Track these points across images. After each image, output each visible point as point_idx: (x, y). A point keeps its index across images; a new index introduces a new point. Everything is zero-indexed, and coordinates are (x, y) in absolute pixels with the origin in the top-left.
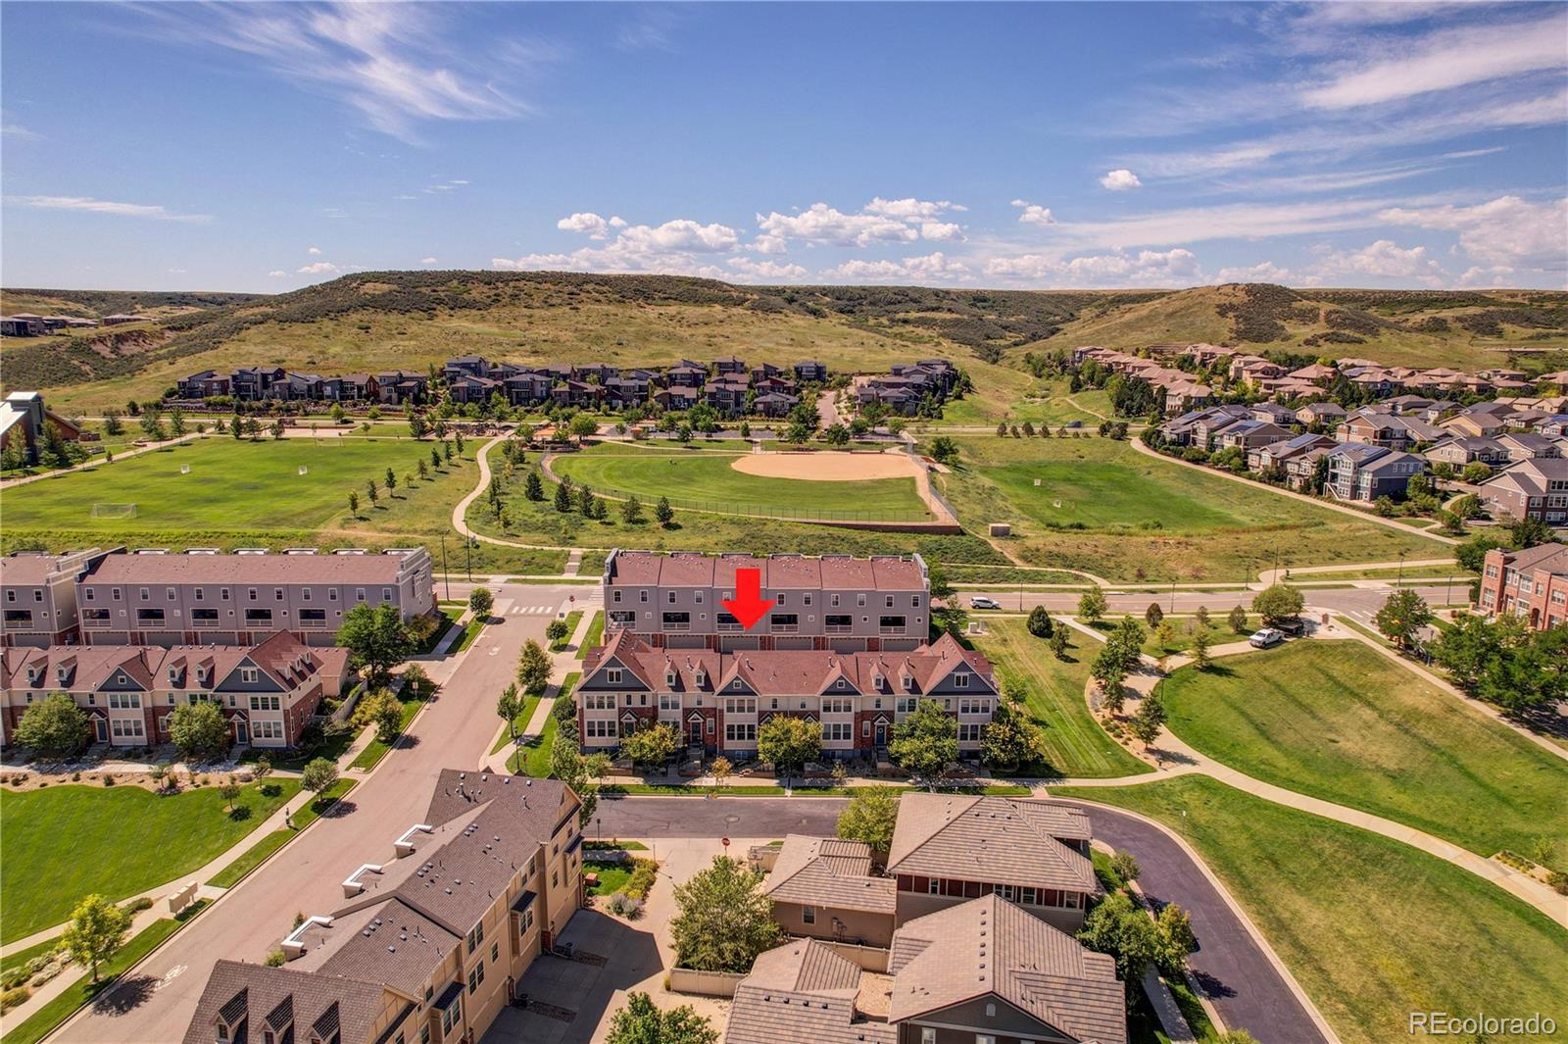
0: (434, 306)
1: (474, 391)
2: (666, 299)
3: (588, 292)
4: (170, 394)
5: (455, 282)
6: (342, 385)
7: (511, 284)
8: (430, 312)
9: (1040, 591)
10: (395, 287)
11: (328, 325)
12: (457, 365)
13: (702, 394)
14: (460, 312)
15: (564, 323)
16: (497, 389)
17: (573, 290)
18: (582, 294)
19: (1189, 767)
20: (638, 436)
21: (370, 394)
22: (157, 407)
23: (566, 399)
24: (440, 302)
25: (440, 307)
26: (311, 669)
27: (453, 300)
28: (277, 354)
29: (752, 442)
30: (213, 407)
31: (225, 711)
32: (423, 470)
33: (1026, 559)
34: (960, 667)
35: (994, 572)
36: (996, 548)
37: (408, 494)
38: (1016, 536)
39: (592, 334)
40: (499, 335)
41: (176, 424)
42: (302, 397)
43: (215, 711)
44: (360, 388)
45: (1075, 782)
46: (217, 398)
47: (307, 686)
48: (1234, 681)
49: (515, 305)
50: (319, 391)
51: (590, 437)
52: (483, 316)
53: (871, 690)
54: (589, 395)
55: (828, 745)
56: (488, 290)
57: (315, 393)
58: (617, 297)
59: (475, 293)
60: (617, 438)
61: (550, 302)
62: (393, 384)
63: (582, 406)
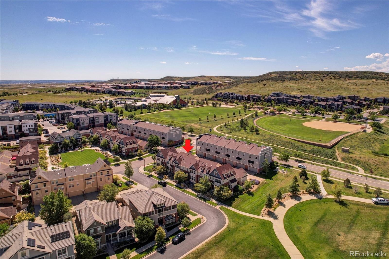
0: (285, 79)
1: (269, 100)
2: (356, 78)
3: (330, 76)
4: (213, 97)
5: (294, 74)
6: (243, 97)
7: (308, 74)
8: (283, 81)
10: (278, 75)
12: (273, 94)
13: (327, 104)
14: (291, 81)
15: (316, 84)
16: (274, 100)
17: (326, 76)
18: (328, 77)
19: (271, 219)
20: (294, 113)
21: (247, 99)
22: (210, 99)
23: (290, 103)
24: (287, 79)
25: (286, 80)
26: (134, 143)
27: (291, 78)
28: (242, 90)
29: (324, 118)
30: (218, 100)
31: (119, 147)
32: (228, 115)
33: (343, 159)
34: (215, 170)
35: (325, 160)
36: (337, 154)
37: (219, 120)
38: (350, 152)
39: (321, 87)
40: (296, 87)
41: (207, 103)
42: (234, 99)
43: (117, 146)
44: (246, 98)
45: (231, 208)
46: (220, 98)
47: (132, 146)
48: (343, 208)
49: (306, 79)
50: (238, 98)
51: (282, 112)
52: (296, 82)
53: (200, 170)
54: (296, 102)
55: (191, 180)
56: (301, 76)
57: (237, 98)
58: (339, 77)
59: (297, 77)
60: (288, 113)
61: (317, 79)
62: (252, 97)
63: (293, 105)
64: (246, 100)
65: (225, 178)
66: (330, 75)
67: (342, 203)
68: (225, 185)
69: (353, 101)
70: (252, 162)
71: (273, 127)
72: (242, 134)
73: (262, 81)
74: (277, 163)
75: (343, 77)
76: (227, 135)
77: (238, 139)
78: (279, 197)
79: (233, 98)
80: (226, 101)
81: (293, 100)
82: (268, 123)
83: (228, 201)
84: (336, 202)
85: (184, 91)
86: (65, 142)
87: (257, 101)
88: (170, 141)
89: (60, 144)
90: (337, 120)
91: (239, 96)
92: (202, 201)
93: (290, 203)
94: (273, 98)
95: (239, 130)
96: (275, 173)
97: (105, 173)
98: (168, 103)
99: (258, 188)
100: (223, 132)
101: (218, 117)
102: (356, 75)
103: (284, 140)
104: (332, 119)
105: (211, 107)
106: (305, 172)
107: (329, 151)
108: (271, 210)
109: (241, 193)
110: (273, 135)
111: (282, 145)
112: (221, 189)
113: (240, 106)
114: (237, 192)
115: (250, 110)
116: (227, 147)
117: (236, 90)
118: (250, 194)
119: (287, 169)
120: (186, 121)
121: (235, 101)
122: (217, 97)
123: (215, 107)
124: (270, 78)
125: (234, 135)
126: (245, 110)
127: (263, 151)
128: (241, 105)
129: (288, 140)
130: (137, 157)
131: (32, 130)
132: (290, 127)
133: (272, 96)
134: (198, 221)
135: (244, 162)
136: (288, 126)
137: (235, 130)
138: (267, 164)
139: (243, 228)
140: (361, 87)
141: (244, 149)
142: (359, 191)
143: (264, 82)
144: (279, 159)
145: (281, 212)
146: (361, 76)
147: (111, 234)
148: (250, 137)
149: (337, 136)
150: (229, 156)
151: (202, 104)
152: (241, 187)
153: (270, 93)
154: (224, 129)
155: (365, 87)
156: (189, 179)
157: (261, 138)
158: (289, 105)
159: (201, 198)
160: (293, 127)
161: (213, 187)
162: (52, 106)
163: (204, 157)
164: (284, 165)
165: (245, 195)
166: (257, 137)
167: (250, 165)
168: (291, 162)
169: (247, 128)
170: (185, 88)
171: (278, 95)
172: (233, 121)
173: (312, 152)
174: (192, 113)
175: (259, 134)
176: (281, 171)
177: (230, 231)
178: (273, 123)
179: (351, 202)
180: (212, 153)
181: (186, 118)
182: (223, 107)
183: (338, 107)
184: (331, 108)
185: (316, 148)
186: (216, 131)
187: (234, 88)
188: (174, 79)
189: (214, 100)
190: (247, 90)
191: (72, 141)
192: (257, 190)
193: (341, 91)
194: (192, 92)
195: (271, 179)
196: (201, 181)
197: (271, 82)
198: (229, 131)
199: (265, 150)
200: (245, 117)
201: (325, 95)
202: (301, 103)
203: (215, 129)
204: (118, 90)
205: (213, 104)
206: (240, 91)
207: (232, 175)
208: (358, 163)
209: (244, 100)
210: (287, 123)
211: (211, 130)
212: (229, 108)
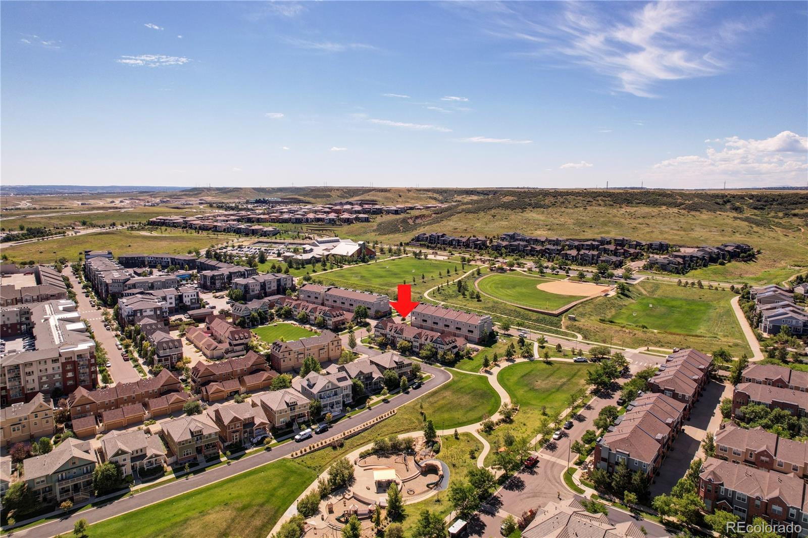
0: (527, 207)
4: (413, 240)
5: (541, 196)
6: (459, 241)
7: (564, 197)
8: (523, 209)
9: (552, 336)
10: (516, 198)
11: (482, 214)
12: (506, 235)
13: (578, 254)
14: (535, 210)
15: (575, 216)
16: (505, 247)
17: (592, 200)
18: (594, 202)
19: (487, 375)
20: (530, 270)
21: (466, 245)
22: (407, 244)
23: (528, 252)
24: (530, 205)
25: (529, 207)
26: (341, 315)
27: (536, 204)
28: (457, 226)
29: (569, 276)
30: (421, 245)
31: (324, 320)
32: (440, 274)
33: (567, 328)
34: (438, 337)
35: (549, 329)
36: (562, 323)
37: (429, 281)
38: (576, 320)
39: (582, 221)
40: (543, 221)
41: (405, 251)
42: (446, 244)
43: (322, 319)
44: (464, 242)
45: (454, 369)
46: (423, 243)
47: (339, 318)
48: (548, 366)
49: (560, 206)
50: (452, 243)
51: (514, 268)
52: (543, 212)
53: (423, 339)
54: (537, 251)
55: (414, 349)
56: (552, 200)
57: (450, 243)
58: (611, 203)
59: (546, 201)
60: (522, 269)
61: (577, 205)
62: (474, 242)
63: (533, 255)
64: (464, 246)
65: (448, 344)
66: (598, 198)
67: (549, 363)
68: (449, 350)
69: (618, 248)
70: (472, 332)
71: (499, 291)
72: (460, 302)
73: (490, 209)
74: (497, 333)
75: (619, 201)
76: (443, 303)
77: (456, 308)
78: (495, 359)
79: (444, 243)
80: (433, 248)
81: (532, 247)
82: (493, 285)
83: (451, 364)
84: (544, 362)
85: (362, 227)
86: (253, 315)
87: (480, 248)
88: (377, 312)
89: (248, 318)
90: (583, 280)
91: (454, 240)
92: (428, 365)
93: (504, 364)
94: (504, 243)
95: (456, 296)
96: (496, 342)
97: (335, 343)
98: (350, 255)
99: (478, 354)
100: (437, 300)
101: (428, 276)
102: (640, 197)
103: (509, 307)
104: (577, 279)
105: (412, 258)
106: (523, 339)
107: (555, 319)
108: (488, 369)
109: (462, 357)
110: (497, 303)
111: (505, 314)
112: (445, 353)
113: (456, 257)
114: (458, 357)
115: (471, 263)
116: (446, 317)
117: (449, 227)
118: (470, 358)
119: (506, 338)
120: (386, 285)
121: (449, 249)
122: (418, 241)
123: (419, 259)
124: (502, 205)
125: (450, 302)
126: (463, 265)
127: (482, 320)
128: (457, 255)
129: (513, 308)
130: (347, 331)
131: (194, 301)
132: (520, 290)
133: (503, 239)
134: (429, 377)
135: (464, 331)
136: (518, 289)
137: (451, 296)
138: (486, 333)
139: (464, 380)
140: (641, 221)
141: (464, 318)
142: (567, 353)
143: (493, 211)
144: (499, 328)
145: (496, 370)
146: (645, 200)
147: (368, 382)
148: (470, 305)
149: (569, 302)
150: (448, 326)
151: (398, 253)
152: (461, 353)
153: (502, 232)
154: (437, 294)
155: (647, 221)
156: (412, 348)
157: (483, 306)
158: (527, 255)
159: (426, 363)
160: (524, 290)
161: (436, 353)
162: (169, 260)
163: (421, 327)
164: (505, 334)
165: (466, 360)
166: (478, 305)
167: (470, 335)
168: (511, 332)
169: (466, 293)
170: (362, 222)
171: (513, 237)
172: (448, 282)
173: (537, 321)
174: (388, 271)
175: (481, 301)
176: (500, 340)
177: (454, 382)
178: (500, 286)
179: (556, 362)
180: (429, 323)
181: (383, 279)
182: (431, 260)
183: (593, 259)
184: (584, 261)
185: (541, 316)
186: (428, 298)
187: (444, 223)
188: (329, 193)
189: (414, 246)
190: (465, 227)
191: (260, 314)
192: (476, 356)
193: (610, 229)
194: (375, 228)
195: (490, 347)
196: (425, 348)
197: (503, 211)
198: (444, 298)
199: (485, 319)
200: (463, 277)
201: (584, 235)
202: (543, 253)
203: (426, 295)
204: (251, 226)
205: (415, 254)
206: (455, 229)
207: (454, 342)
208: (580, 330)
209: (460, 246)
210: (518, 286)
211: (421, 297)
212: (439, 260)
